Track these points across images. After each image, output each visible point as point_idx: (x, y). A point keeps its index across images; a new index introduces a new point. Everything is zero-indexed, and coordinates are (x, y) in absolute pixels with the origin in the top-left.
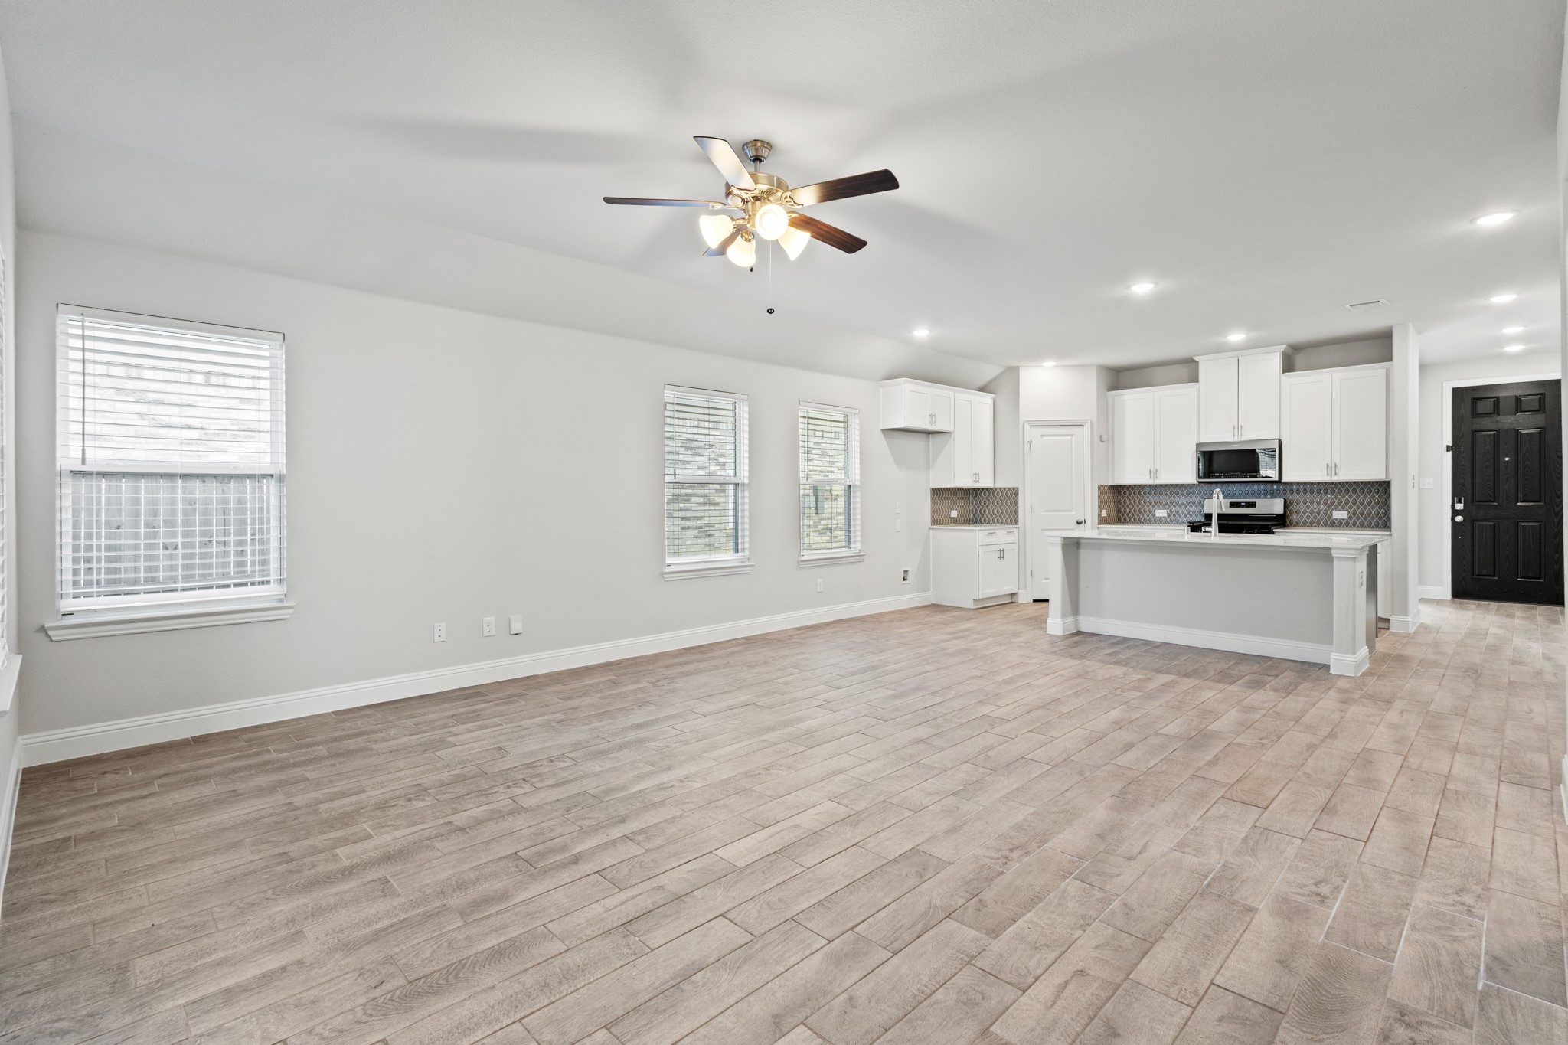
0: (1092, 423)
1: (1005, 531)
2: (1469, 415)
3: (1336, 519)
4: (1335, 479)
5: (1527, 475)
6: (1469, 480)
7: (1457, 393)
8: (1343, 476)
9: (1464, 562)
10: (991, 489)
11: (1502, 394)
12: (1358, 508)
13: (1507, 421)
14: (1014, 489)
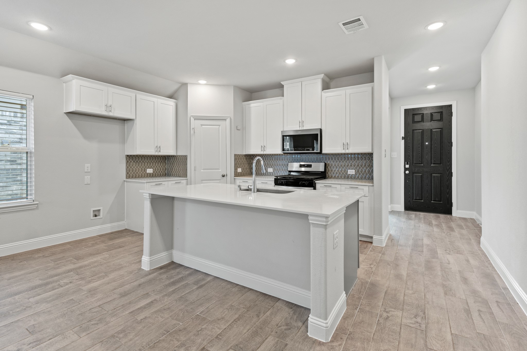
0: (230, 118)
1: (174, 182)
2: (412, 122)
3: (350, 174)
4: (347, 151)
5: (435, 151)
6: (411, 153)
7: (407, 111)
8: (351, 150)
9: (409, 193)
10: (175, 156)
11: (425, 112)
12: (360, 168)
13: (427, 125)
14: (185, 156)
